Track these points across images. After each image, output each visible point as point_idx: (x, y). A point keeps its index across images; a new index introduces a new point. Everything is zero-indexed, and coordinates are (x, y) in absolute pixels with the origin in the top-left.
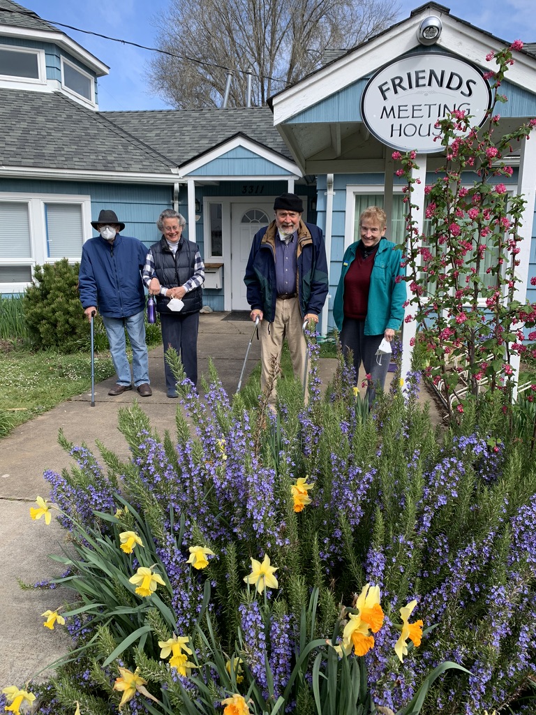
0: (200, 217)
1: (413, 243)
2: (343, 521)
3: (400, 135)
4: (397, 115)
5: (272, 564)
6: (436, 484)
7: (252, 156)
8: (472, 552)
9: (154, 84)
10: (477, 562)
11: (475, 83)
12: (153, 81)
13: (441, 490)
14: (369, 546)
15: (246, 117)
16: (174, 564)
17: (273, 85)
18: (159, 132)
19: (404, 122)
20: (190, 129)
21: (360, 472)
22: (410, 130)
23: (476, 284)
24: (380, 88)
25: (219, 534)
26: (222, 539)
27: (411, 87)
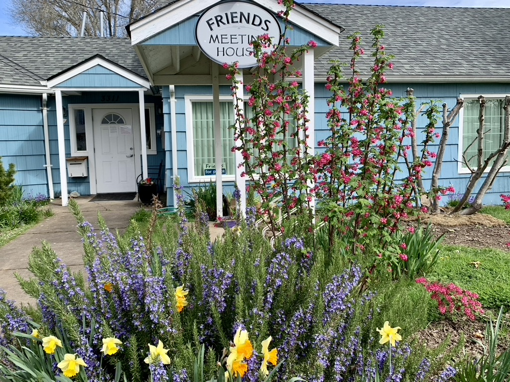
0: (66, 120)
1: (241, 124)
2: (213, 309)
3: (224, 55)
4: (220, 41)
5: (165, 347)
6: (274, 271)
7: (108, 72)
8: (300, 315)
9: (16, 17)
10: (304, 326)
11: (270, 22)
12: (15, 15)
13: (277, 275)
14: (234, 320)
15: (101, 44)
16: (88, 359)
17: (118, 23)
18: (26, 53)
19: (226, 46)
20: (54, 51)
21: (223, 271)
22: (230, 52)
23: (284, 146)
24: (208, 22)
25: (121, 333)
26: (124, 337)
27: (228, 23)
